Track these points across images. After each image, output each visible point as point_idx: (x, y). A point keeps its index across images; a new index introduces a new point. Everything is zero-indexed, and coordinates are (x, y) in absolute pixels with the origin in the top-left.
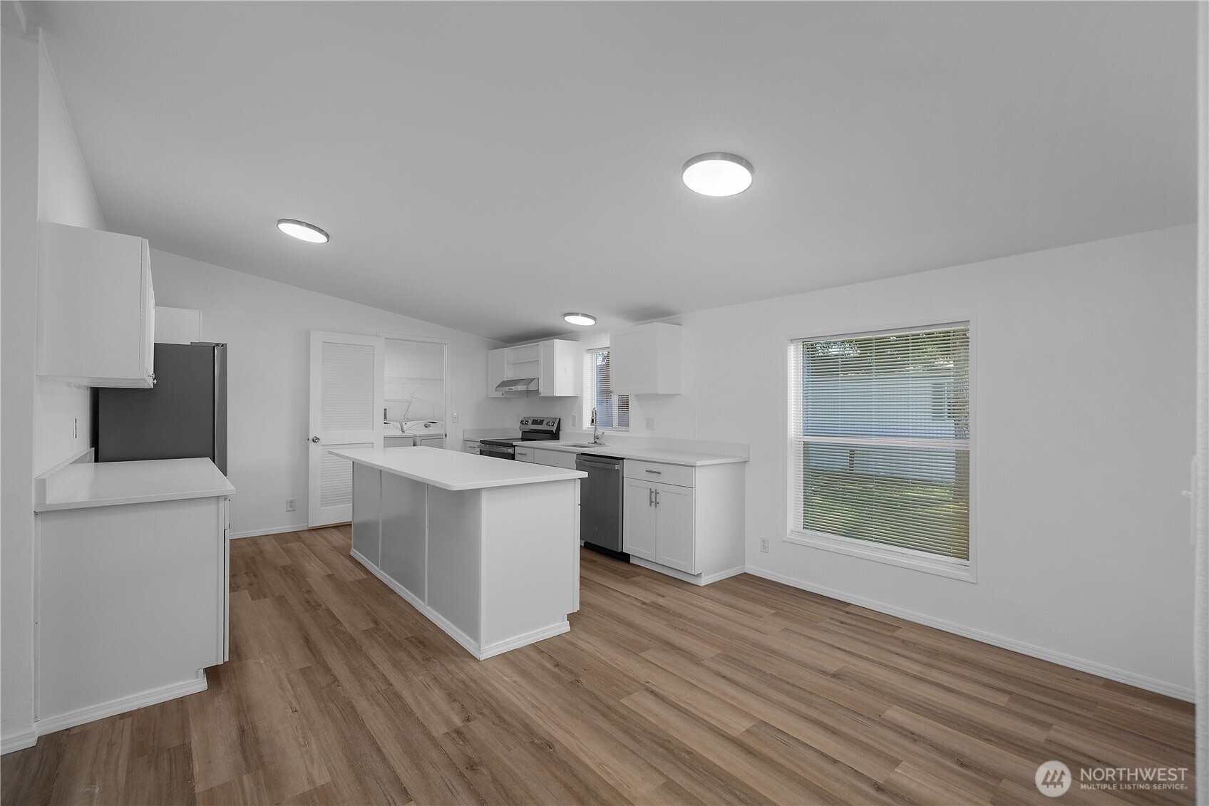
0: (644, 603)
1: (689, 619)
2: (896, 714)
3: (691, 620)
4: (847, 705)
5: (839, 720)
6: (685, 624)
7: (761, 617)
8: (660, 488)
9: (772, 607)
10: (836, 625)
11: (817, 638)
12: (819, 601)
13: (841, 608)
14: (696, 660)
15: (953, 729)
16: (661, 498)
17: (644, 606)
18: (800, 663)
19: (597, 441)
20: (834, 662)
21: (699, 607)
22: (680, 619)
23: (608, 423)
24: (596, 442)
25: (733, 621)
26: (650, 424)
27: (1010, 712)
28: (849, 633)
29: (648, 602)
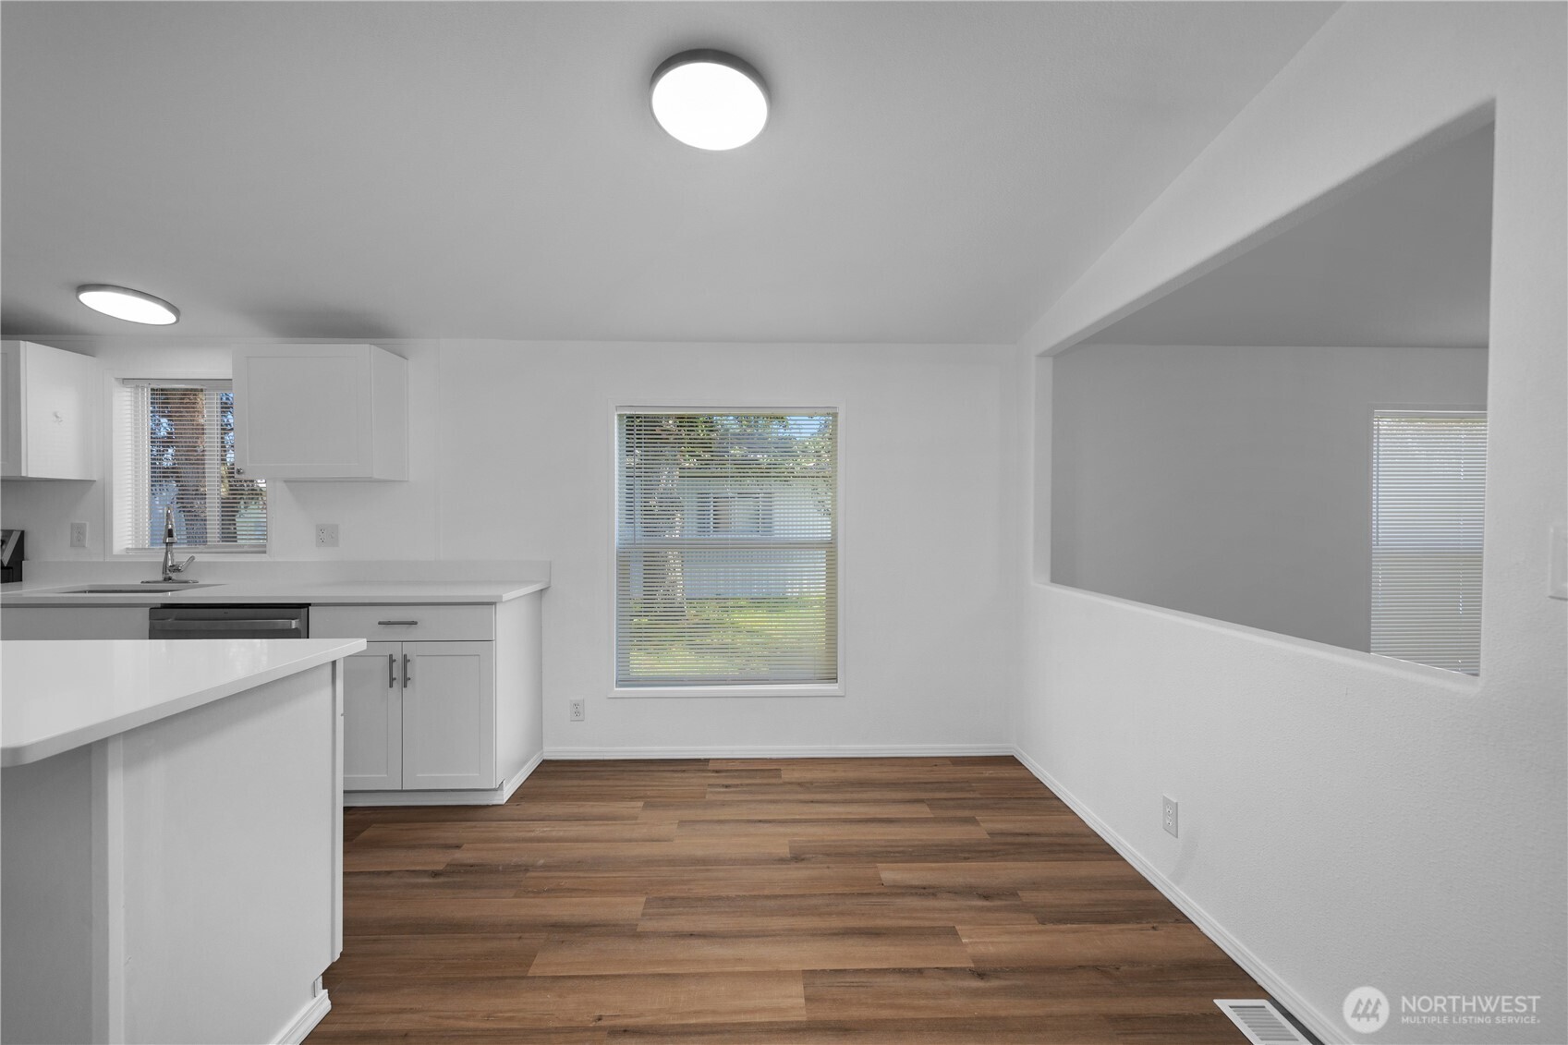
0: (435, 874)
1: (541, 867)
2: (891, 874)
3: (547, 867)
4: (847, 890)
5: (863, 914)
6: (547, 878)
7: (636, 818)
8: (409, 649)
9: (633, 799)
10: (719, 793)
11: (728, 818)
12: (675, 768)
13: (702, 767)
14: (630, 932)
15: (937, 862)
16: (415, 671)
17: (441, 880)
18: (747, 862)
19: (174, 576)
20: (778, 842)
21: (531, 840)
22: (529, 874)
23: (197, 538)
24: (170, 579)
25: (609, 841)
26: (327, 535)
27: (936, 820)
28: (749, 797)
29: (440, 868)
